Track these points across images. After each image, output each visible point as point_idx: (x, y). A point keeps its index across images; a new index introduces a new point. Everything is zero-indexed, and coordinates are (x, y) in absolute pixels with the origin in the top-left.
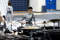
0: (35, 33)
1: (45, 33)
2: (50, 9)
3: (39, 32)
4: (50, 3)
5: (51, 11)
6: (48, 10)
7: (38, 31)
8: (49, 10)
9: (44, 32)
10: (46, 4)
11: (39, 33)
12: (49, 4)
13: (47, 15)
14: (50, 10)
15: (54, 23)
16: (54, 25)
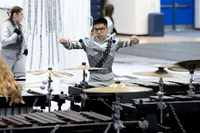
0: (130, 105)
1: (162, 105)
2: (174, 23)
3: (141, 101)
4: (176, 5)
5: (178, 30)
6: (167, 29)
7: (138, 100)
8: (171, 27)
9: (159, 104)
10: (162, 9)
11: (141, 107)
12: (173, 8)
13: (165, 45)
14: (174, 28)
15: (192, 73)
16: (191, 80)
